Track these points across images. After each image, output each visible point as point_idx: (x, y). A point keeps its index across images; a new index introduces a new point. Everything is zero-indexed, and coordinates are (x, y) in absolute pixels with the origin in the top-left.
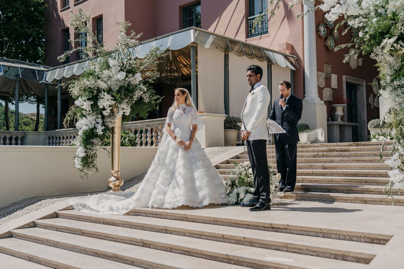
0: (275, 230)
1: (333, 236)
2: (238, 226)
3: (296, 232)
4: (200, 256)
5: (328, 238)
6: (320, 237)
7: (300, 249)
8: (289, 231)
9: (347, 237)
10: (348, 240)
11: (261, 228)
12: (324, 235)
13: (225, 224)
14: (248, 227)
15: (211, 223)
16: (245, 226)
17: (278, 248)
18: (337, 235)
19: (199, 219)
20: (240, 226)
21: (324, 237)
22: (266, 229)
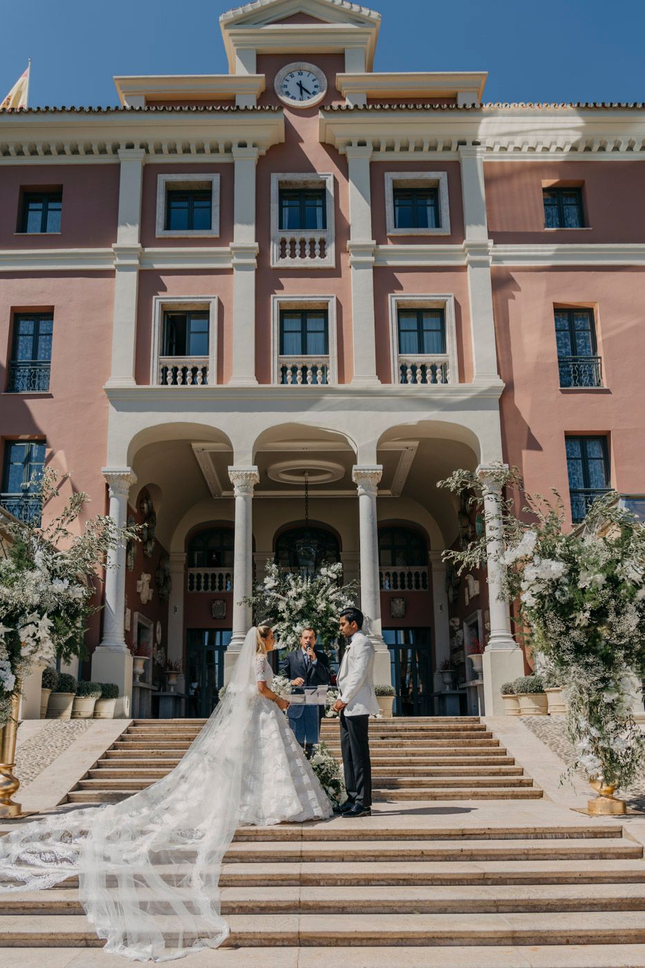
0: (465, 837)
1: (548, 835)
2: (403, 838)
3: (497, 837)
4: (430, 883)
5: (542, 838)
6: (531, 839)
7: (545, 855)
8: (488, 837)
9: (566, 835)
10: (567, 838)
11: (443, 837)
12: (537, 836)
13: (379, 837)
14: (421, 838)
15: (353, 838)
16: (417, 838)
17: (513, 857)
18: (554, 835)
19: (328, 836)
20: (408, 838)
21: (537, 838)
22: (452, 838)
